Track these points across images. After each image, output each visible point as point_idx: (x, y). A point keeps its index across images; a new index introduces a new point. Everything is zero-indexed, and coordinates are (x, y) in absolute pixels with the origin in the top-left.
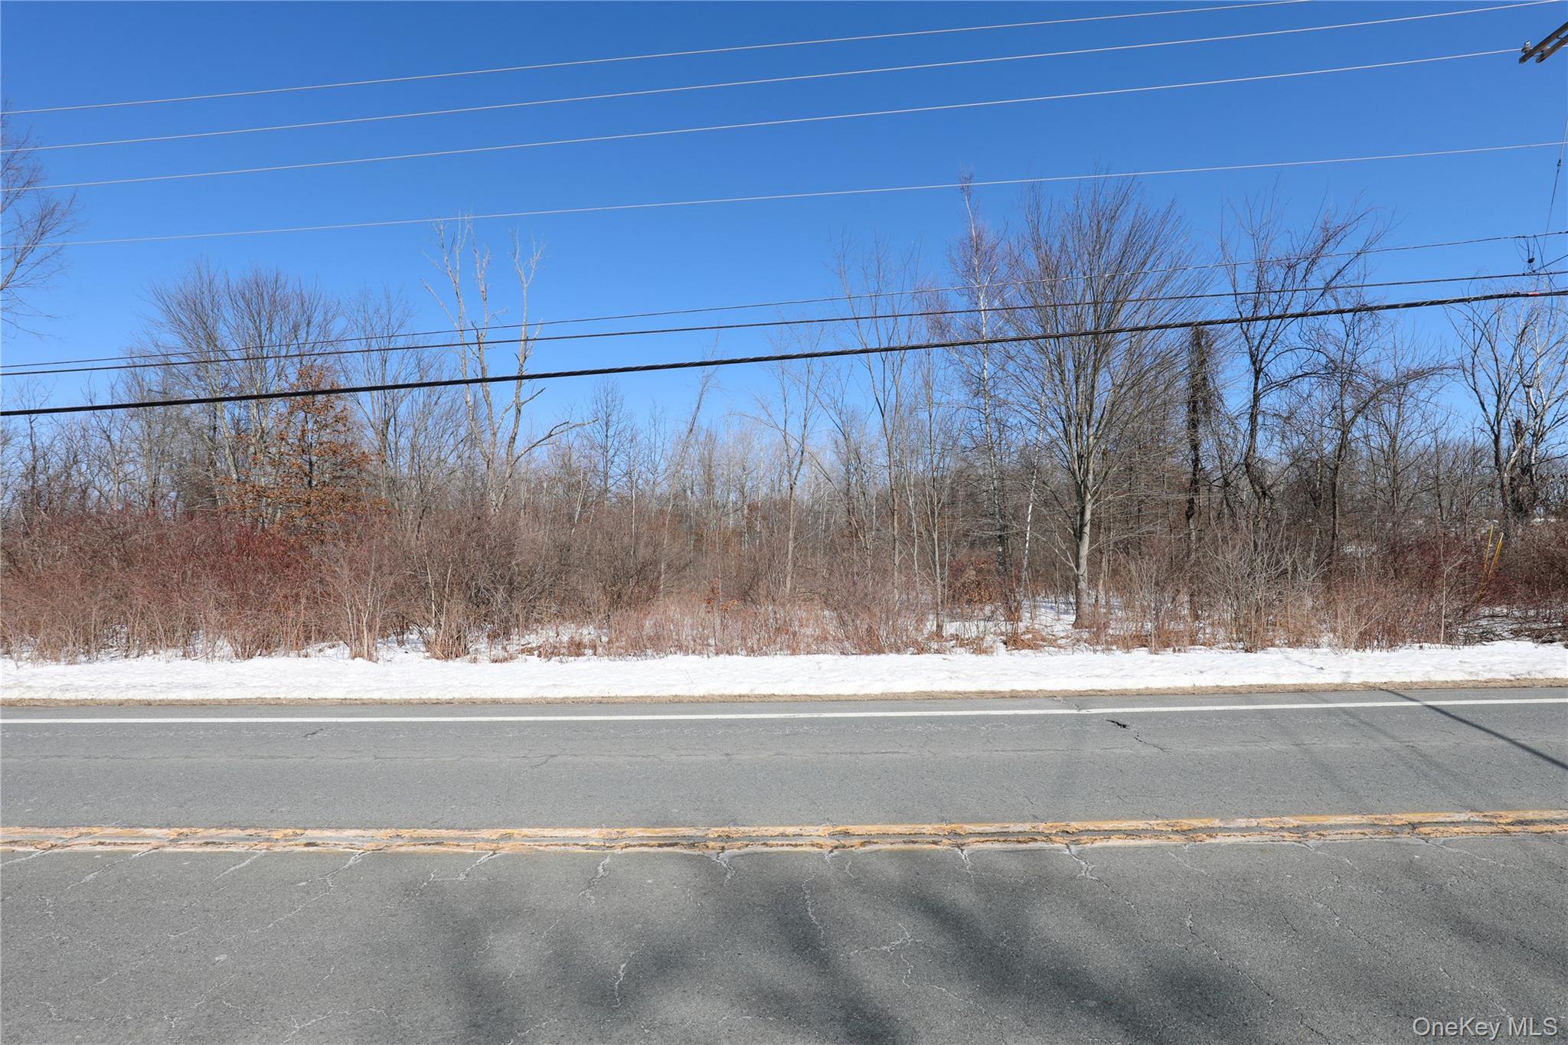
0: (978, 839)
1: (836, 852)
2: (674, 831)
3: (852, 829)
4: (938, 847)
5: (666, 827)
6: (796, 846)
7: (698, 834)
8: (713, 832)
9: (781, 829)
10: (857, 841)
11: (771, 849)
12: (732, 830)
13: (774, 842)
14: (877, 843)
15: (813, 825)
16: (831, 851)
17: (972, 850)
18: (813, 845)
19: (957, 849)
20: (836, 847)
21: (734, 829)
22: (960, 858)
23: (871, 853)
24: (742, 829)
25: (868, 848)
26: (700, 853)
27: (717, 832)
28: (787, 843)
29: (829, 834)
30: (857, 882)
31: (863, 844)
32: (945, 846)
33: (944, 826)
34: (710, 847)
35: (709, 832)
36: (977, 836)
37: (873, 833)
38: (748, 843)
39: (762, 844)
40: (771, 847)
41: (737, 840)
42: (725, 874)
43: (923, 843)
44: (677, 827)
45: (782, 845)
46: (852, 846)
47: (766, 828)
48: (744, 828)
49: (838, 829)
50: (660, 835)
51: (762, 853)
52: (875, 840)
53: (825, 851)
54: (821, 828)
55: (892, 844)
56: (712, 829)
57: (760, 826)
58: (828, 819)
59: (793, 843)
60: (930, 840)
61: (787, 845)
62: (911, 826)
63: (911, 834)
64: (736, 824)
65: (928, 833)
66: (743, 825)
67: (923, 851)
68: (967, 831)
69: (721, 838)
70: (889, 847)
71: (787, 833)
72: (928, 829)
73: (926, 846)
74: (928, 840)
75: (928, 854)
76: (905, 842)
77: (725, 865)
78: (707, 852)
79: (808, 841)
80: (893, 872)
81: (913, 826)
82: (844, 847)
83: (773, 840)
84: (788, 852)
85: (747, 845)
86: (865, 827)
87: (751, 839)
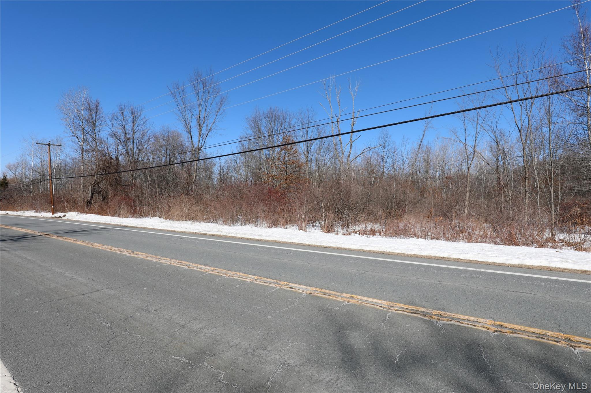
0: (586, 346)
1: (496, 333)
2: (417, 308)
3: (505, 324)
4: (558, 344)
5: (413, 306)
6: (475, 326)
7: (428, 311)
8: (434, 312)
9: (467, 317)
10: (508, 330)
11: (463, 325)
12: (443, 313)
13: (464, 322)
14: (520, 334)
15: (483, 318)
16: (494, 332)
17: (582, 350)
18: (483, 327)
19: (571, 348)
20: (496, 331)
21: (444, 312)
22: (574, 353)
23: (516, 338)
24: (448, 313)
25: (515, 335)
26: (429, 319)
27: (436, 312)
28: (471, 324)
29: (492, 324)
30: (509, 349)
31: (511, 333)
32: (562, 344)
33: (562, 334)
34: (433, 318)
35: (432, 311)
36: (585, 344)
37: (517, 329)
38: (451, 320)
39: (458, 322)
40: (463, 324)
41: (446, 317)
42: (441, 330)
43: (548, 340)
44: (418, 307)
45: (468, 324)
46: (505, 332)
47: (459, 315)
48: (449, 313)
49: (498, 323)
50: (411, 308)
51: (458, 325)
52: (519, 332)
53: (491, 331)
54: (488, 321)
55: (529, 336)
56: (434, 311)
57: (456, 314)
58: (491, 317)
59: (474, 324)
60: (553, 339)
61: (470, 325)
62: (540, 330)
63: (541, 334)
64: (445, 311)
65: (552, 335)
66: (448, 312)
67: (549, 344)
68: (578, 340)
69: (438, 315)
70: (527, 337)
71: (470, 319)
72: (551, 333)
73: (550, 342)
74: (551, 339)
75: (552, 346)
76: (537, 337)
77: (440, 327)
78: (432, 320)
79: (481, 325)
80: (531, 350)
81: (541, 330)
82: (501, 332)
83: (463, 321)
84: (471, 328)
85: (451, 321)
86: (513, 325)
87: (453, 319)
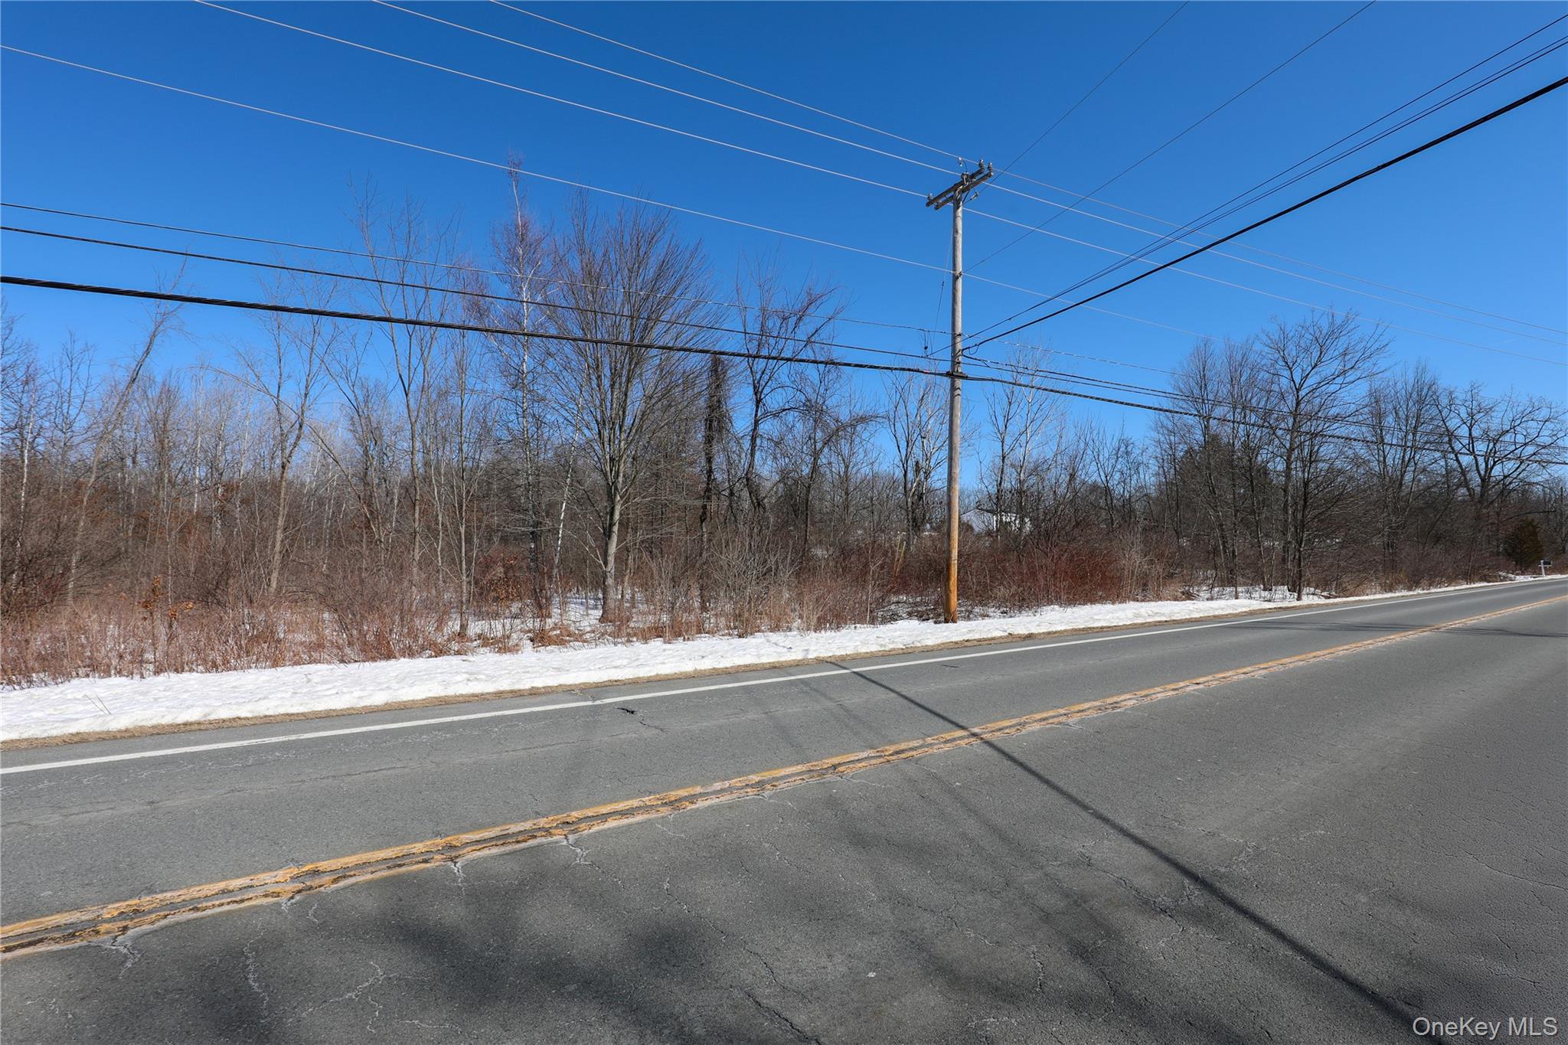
0: (474, 848)
1: (298, 897)
2: (42, 923)
3: (323, 865)
4: (428, 865)
5: (25, 919)
6: (242, 901)
7: (84, 918)
8: (112, 910)
9: (222, 885)
10: (328, 878)
11: (204, 912)
12: (145, 901)
13: (209, 904)
14: (355, 875)
15: (271, 871)
16: (292, 898)
17: (467, 860)
18: (266, 896)
19: (449, 863)
20: (299, 892)
21: (148, 899)
22: (452, 872)
23: (345, 888)
24: (160, 896)
25: (342, 884)
26: (84, 943)
27: (117, 908)
28: (229, 900)
29: (291, 878)
30: (323, 926)
31: (335, 881)
32: (438, 861)
33: (438, 841)
34: (102, 931)
35: (105, 910)
36: (473, 845)
37: (350, 865)
38: (166, 913)
39: (190, 910)
40: (204, 910)
41: (150, 912)
42: (124, 962)
43: (412, 864)
44: (47, 916)
45: (222, 905)
46: (320, 886)
47: (198, 888)
48: (165, 894)
49: (305, 869)
50: (11, 934)
51: (189, 921)
52: (352, 873)
53: (283, 899)
54: (281, 872)
55: (372, 873)
56: (110, 906)
57: (189, 887)
58: (293, 860)
59: (238, 898)
60: (420, 859)
61: (229, 903)
62: (399, 848)
63: (398, 857)
64: (151, 891)
65: (419, 851)
66: (162, 891)
67: (409, 873)
68: (464, 841)
69: (124, 916)
70: (369, 877)
71: (231, 888)
72: (418, 847)
73: (415, 867)
74: (417, 859)
75: (415, 875)
76: (389, 868)
77: (125, 951)
78: (95, 940)
79: (260, 891)
80: (370, 905)
81: (401, 848)
82: (311, 888)
83: (207, 901)
84: (229, 912)
85: (166, 916)
86: (340, 860)
87: (173, 907)
